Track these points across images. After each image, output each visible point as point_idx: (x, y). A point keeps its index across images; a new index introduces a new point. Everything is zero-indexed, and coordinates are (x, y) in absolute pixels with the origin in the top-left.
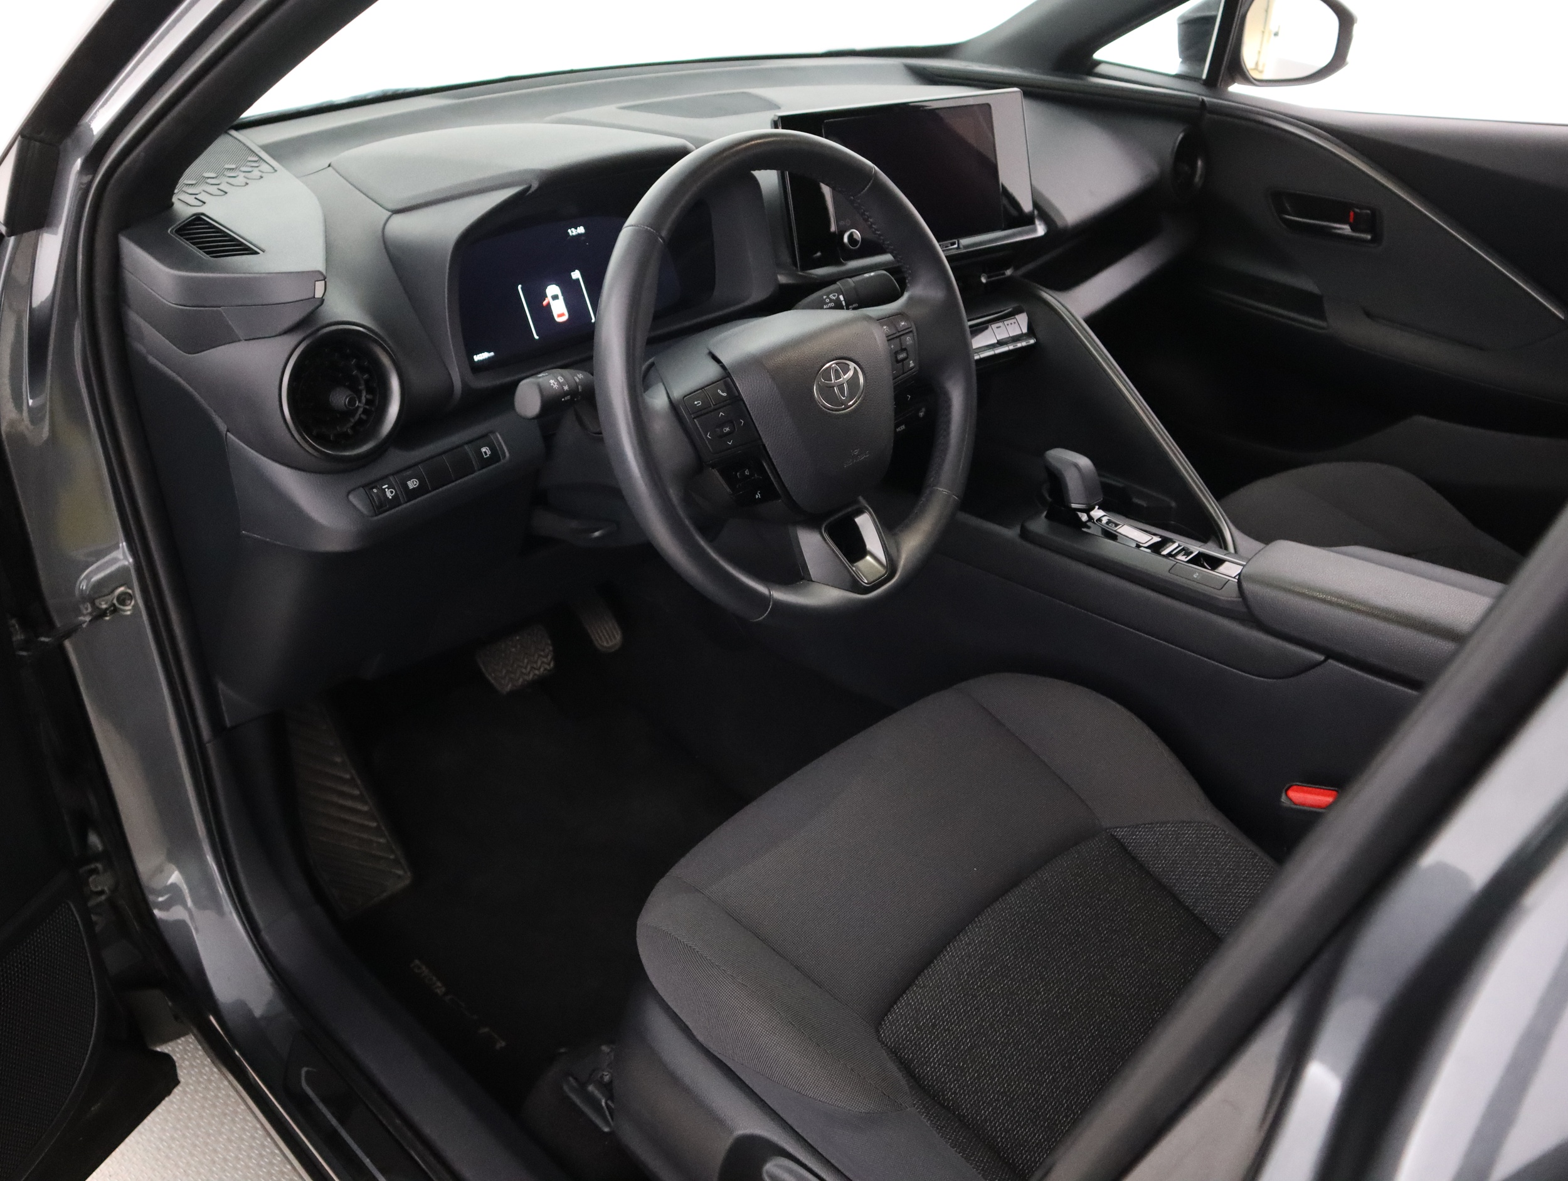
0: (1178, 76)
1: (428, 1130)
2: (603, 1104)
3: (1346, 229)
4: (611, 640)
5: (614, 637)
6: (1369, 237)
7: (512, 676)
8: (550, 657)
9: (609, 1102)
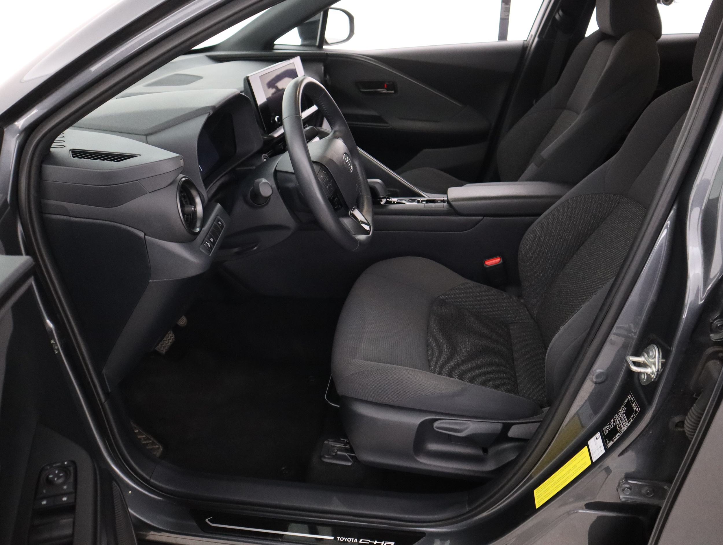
0: (301, 45)
1: (285, 503)
2: (347, 455)
3: (385, 91)
4: (183, 321)
5: (184, 320)
6: (393, 92)
7: (163, 346)
8: (172, 333)
9: (348, 454)
